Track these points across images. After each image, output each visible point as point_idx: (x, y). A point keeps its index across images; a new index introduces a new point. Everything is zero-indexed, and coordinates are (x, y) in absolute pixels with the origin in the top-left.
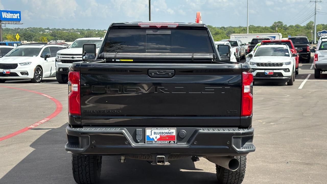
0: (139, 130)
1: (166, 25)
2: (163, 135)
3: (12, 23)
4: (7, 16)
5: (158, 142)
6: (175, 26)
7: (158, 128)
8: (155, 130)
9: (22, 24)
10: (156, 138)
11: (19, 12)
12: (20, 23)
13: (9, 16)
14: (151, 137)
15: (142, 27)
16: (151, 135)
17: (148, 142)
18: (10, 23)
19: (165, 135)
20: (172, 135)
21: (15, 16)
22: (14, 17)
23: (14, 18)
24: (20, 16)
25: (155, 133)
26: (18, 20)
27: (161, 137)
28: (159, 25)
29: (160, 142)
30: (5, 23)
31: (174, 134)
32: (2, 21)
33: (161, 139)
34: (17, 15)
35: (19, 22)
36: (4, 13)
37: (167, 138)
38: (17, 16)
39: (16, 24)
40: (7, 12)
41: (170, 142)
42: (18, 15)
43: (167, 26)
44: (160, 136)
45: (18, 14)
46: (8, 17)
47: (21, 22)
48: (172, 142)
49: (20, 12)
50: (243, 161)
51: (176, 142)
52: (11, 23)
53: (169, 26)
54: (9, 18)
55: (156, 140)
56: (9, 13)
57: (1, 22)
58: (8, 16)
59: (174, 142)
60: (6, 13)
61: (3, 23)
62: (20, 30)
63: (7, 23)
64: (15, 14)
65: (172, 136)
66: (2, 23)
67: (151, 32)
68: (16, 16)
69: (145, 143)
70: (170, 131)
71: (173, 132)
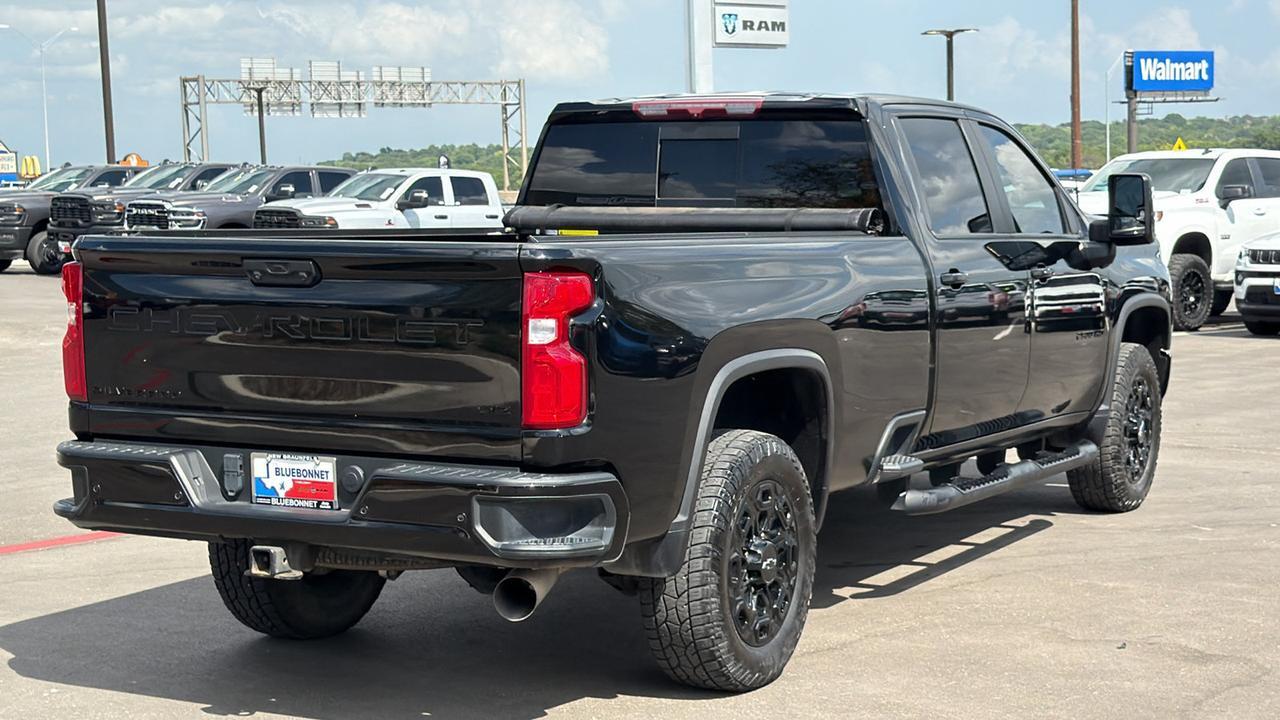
0: (232, 457)
1: (721, 106)
2: (302, 478)
3: (1179, 98)
4: (1159, 71)
5: (286, 502)
6: (751, 109)
7: (284, 456)
8: (279, 461)
9: (1217, 100)
10: (282, 487)
11: (1209, 57)
12: (1208, 98)
13: (1168, 71)
14: (269, 484)
15: (644, 114)
16: (268, 477)
17: (260, 500)
18: (1168, 99)
19: (307, 478)
20: (325, 480)
21: (1191, 71)
22: (1185, 76)
23: (1188, 78)
24: (1210, 71)
25: (278, 472)
26: (1203, 86)
27: (296, 485)
28: (698, 105)
29: (292, 503)
30: (1151, 99)
31: (331, 478)
32: (1138, 93)
33: (296, 492)
34: (1198, 66)
35: (1206, 95)
36: (1149, 60)
37: (314, 491)
38: (1200, 71)
39: (1191, 101)
40: (1162, 56)
41: (319, 503)
42: (1204, 65)
43: (723, 111)
44: (293, 480)
45: (1204, 62)
46: (1163, 78)
47: (1212, 95)
48: (325, 505)
49: (1212, 53)
50: (698, 602)
51: (336, 506)
52: (1174, 99)
53: (731, 110)
54: (1168, 78)
55: (282, 494)
56: (1168, 61)
57: (1136, 96)
58: (1163, 71)
59: (331, 504)
60: (1156, 60)
61: (1143, 100)
62: (1252, 125)
63: (1157, 99)
64: (1190, 64)
65: (326, 483)
66: (1138, 99)
67: (674, 131)
68: (1193, 71)
69: (252, 502)
70: (318, 469)
71: (327, 472)
